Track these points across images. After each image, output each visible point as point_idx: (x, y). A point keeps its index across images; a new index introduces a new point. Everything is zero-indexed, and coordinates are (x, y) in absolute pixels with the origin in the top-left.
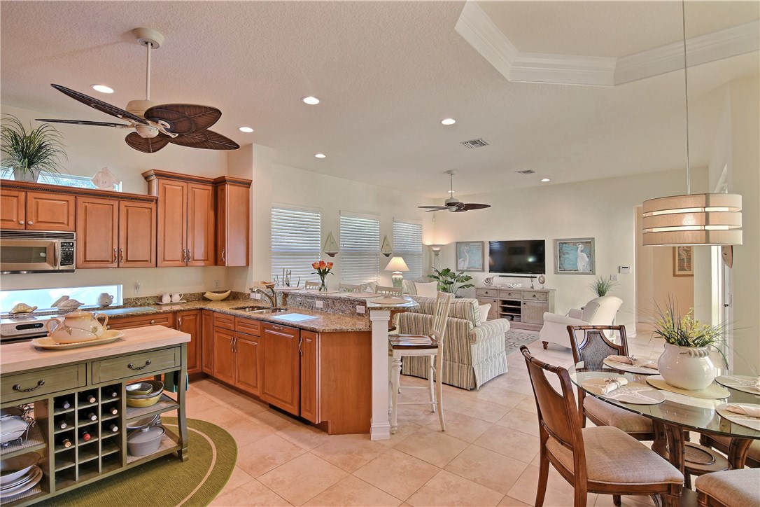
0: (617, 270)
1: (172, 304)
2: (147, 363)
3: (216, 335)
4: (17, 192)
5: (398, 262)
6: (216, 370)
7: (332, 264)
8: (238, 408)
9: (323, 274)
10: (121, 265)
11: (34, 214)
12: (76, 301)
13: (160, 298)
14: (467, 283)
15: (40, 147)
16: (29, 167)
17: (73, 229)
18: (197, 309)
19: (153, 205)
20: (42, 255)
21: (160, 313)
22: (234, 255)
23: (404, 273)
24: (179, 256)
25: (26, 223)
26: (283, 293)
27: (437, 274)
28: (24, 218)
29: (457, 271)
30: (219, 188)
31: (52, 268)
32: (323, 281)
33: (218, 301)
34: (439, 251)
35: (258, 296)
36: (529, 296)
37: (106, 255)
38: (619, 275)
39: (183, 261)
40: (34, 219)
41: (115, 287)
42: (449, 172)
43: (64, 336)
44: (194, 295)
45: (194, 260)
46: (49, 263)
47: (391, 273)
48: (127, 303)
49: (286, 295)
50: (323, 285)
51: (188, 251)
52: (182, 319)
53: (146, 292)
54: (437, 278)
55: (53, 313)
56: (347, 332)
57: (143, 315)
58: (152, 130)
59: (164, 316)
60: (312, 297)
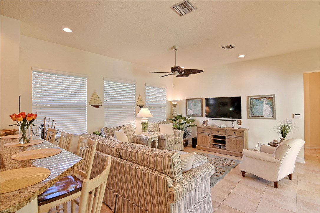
0: (291, 116)
5: (145, 111)
14: (191, 124)
23: (149, 118)
27: (174, 118)
29: (187, 116)
34: (176, 104)
36: (231, 133)
38: (292, 120)
42: (173, 48)
47: (140, 118)
54: (175, 120)
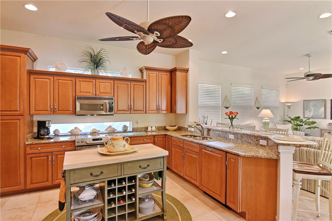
1: (152, 131)
2: (148, 166)
3: (173, 149)
4: (92, 80)
5: (267, 112)
6: (173, 167)
7: (237, 113)
8: (186, 190)
9: (232, 119)
10: (131, 112)
11: (98, 89)
12: (114, 128)
13: (147, 128)
14: (312, 126)
15: (100, 59)
16: (96, 68)
17: (113, 96)
18: (164, 135)
19: (144, 84)
20: (102, 107)
21: (148, 136)
22: (180, 108)
23: (270, 119)
24: (155, 108)
25: (96, 93)
26: (208, 128)
27: (289, 120)
28: (95, 92)
29: (304, 118)
30: (173, 74)
31: (105, 114)
32: (232, 123)
33: (172, 131)
34: (291, 106)
35: (193, 130)
37: (125, 108)
39: (157, 111)
40: (98, 91)
41: (129, 123)
42: (308, 55)
43: (111, 148)
44: (161, 127)
45: (162, 110)
46: (104, 111)
47: (262, 118)
48: (134, 130)
49: (209, 130)
50: (232, 125)
51: (159, 105)
52: (157, 139)
53: (141, 125)
54: (290, 122)
55: (106, 133)
56: (261, 158)
57: (141, 136)
58: (150, 39)
59: (150, 137)
60: (227, 132)
